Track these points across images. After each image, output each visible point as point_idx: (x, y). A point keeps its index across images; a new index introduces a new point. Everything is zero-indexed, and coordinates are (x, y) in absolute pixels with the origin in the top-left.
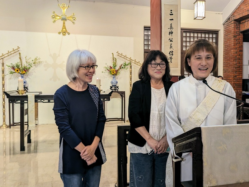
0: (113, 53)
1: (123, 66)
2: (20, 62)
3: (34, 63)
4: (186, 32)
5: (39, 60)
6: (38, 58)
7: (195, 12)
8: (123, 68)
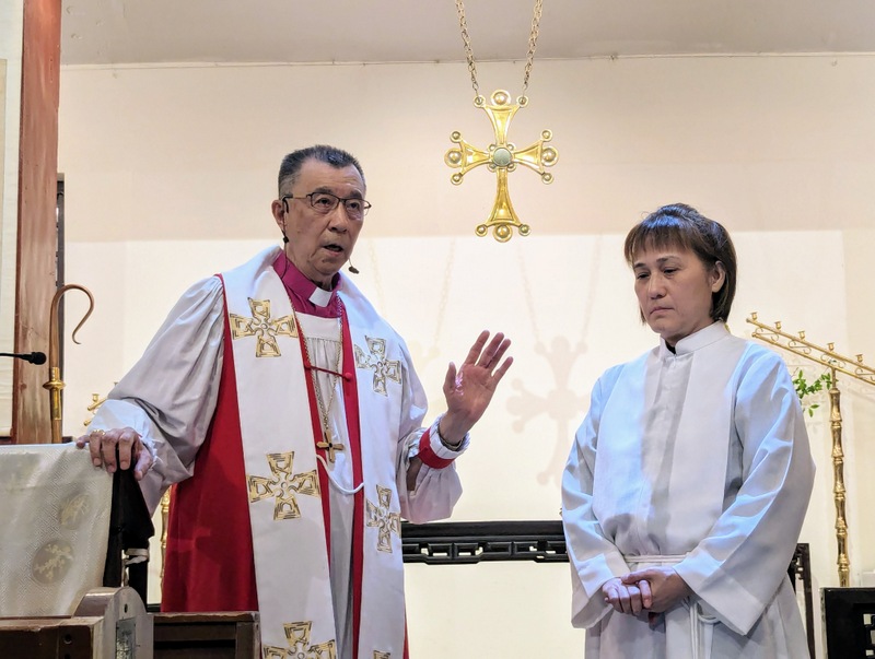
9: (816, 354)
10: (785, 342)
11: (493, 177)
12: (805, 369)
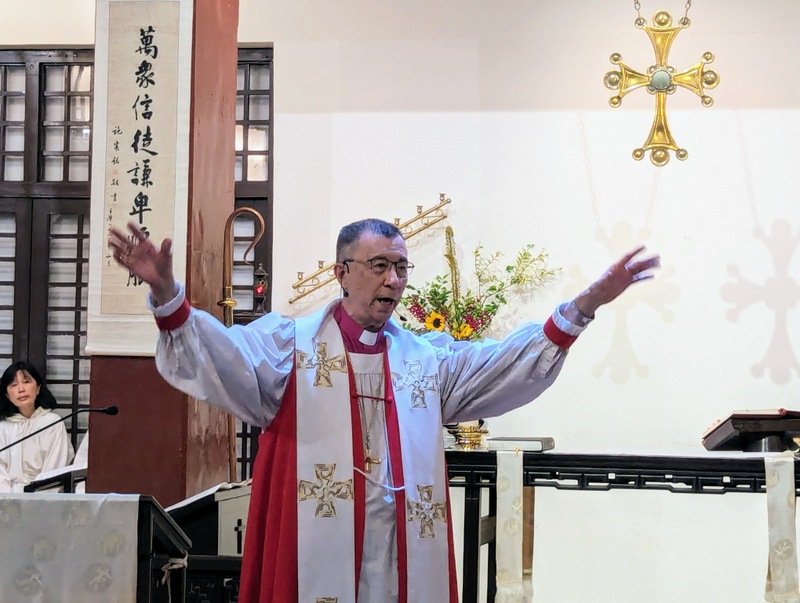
2: (449, 279)
3: (516, 281)
6: (534, 253)
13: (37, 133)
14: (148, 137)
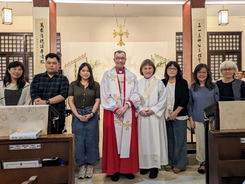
0: (151, 55)
1: (159, 65)
3: (95, 64)
4: (212, 35)
5: (99, 62)
6: (98, 61)
7: (220, 20)
8: (159, 66)
9: (163, 59)
10: (159, 57)
11: (120, 37)
12: (162, 61)
13: (26, 45)
14: (43, 40)
